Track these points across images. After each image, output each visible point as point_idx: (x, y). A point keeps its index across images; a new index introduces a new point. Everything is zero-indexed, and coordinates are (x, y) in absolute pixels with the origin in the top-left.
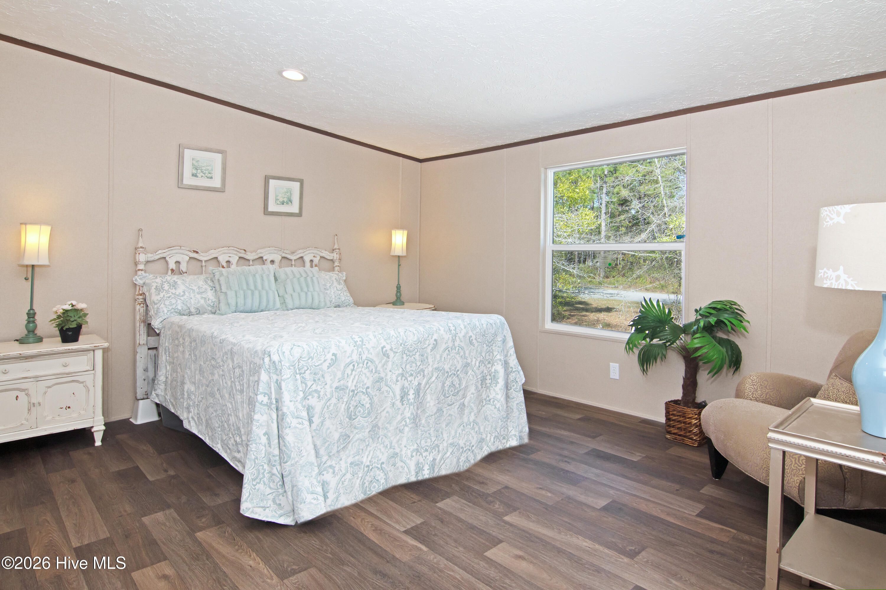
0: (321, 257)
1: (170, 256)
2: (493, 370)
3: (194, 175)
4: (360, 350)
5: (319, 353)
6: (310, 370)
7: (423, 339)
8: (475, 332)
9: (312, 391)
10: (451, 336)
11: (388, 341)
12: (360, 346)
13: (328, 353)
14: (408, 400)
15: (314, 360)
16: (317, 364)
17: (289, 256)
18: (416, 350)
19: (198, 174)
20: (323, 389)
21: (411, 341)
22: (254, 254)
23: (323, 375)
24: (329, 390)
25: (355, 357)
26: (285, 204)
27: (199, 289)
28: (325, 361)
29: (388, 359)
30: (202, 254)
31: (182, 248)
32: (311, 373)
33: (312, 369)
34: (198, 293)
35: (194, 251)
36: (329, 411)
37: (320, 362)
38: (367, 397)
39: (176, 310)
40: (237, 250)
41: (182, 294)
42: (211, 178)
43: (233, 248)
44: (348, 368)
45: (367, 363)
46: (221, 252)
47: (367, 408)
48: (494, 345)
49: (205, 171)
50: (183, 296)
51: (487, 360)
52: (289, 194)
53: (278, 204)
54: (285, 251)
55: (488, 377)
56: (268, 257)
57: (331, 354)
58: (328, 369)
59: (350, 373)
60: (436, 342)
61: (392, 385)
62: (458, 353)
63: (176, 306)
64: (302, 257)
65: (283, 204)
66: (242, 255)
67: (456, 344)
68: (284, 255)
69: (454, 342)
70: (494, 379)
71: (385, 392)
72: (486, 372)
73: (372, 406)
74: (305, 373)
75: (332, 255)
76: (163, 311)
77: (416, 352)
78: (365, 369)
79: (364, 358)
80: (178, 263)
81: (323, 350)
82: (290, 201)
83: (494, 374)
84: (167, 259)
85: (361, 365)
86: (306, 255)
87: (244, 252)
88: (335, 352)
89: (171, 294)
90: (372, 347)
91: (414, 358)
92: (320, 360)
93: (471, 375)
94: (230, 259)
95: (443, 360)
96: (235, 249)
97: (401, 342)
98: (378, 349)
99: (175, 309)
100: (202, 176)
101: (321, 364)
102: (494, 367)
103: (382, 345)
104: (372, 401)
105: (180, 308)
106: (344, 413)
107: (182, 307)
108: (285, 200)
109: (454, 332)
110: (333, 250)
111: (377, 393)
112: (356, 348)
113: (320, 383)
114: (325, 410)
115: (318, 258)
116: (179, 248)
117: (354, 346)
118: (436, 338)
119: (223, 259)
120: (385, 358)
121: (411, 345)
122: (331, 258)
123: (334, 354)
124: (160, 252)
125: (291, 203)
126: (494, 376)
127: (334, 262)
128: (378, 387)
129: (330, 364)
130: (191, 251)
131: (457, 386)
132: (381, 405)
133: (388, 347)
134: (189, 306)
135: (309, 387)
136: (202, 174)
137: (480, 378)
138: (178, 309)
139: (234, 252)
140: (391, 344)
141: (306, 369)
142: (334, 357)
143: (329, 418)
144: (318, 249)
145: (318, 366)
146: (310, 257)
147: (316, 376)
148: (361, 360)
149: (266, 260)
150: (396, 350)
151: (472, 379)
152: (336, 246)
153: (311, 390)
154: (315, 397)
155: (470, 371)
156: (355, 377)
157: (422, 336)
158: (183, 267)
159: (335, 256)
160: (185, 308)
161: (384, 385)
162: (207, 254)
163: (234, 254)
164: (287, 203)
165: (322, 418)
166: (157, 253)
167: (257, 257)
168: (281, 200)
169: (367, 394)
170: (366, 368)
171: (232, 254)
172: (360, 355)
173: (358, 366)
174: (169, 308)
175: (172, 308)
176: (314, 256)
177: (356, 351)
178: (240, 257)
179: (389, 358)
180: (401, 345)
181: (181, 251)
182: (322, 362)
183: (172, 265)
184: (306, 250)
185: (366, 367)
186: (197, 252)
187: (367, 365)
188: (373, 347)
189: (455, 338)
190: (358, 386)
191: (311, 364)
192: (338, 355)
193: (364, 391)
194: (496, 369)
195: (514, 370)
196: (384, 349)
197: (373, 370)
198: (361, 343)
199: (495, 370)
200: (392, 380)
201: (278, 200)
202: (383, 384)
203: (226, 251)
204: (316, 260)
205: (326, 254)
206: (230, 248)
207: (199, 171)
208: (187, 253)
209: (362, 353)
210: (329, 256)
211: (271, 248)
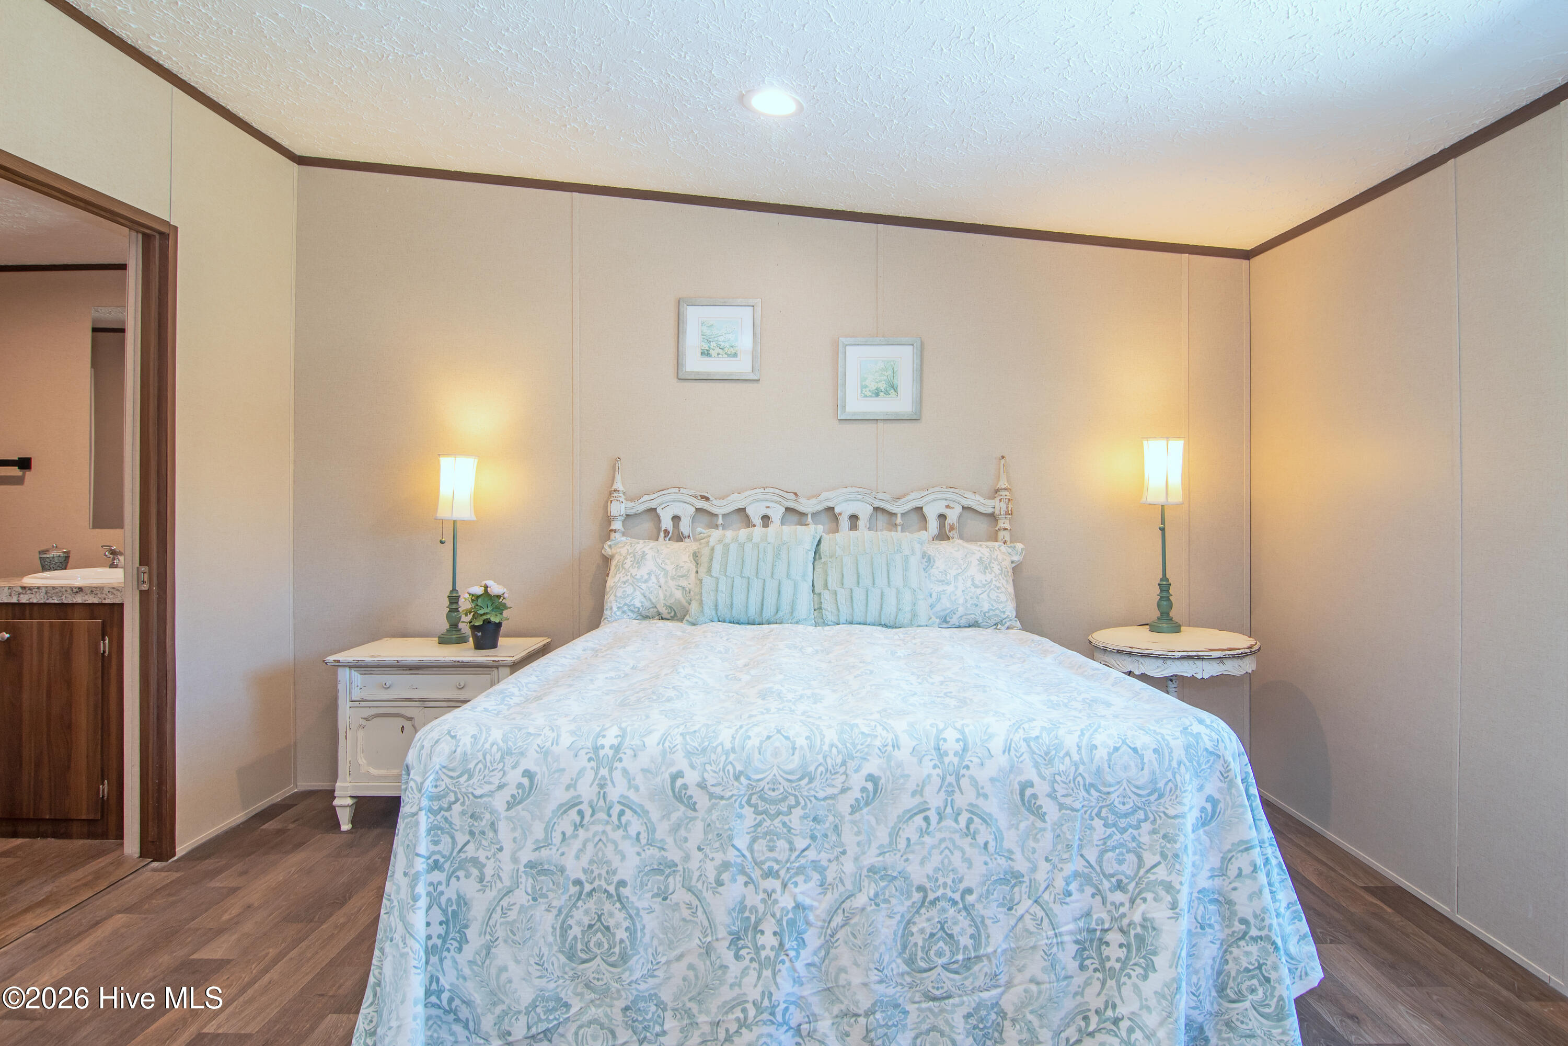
0: (964, 508)
1: (663, 506)
2: (1137, 918)
3: (706, 353)
4: (604, 772)
5: (488, 764)
6: (463, 804)
7: (821, 769)
8: (1047, 772)
9: (466, 860)
10: (939, 771)
11: (698, 761)
12: (606, 759)
13: (514, 767)
14: (758, 949)
15: (475, 780)
16: (478, 792)
17: (888, 507)
18: (792, 801)
19: (711, 351)
20: (492, 860)
21: (775, 771)
22: (814, 501)
23: (493, 824)
24: (507, 867)
25: (587, 791)
26: (881, 394)
27: (676, 570)
28: (501, 787)
29: (691, 813)
30: (715, 502)
31: (682, 490)
32: (463, 813)
33: (467, 803)
34: (673, 578)
35: (703, 497)
36: (508, 922)
37: (487, 788)
38: (620, 910)
39: (632, 608)
40: (781, 493)
41: (646, 577)
42: (735, 355)
43: (772, 490)
44: (565, 816)
45: (622, 813)
46: (751, 499)
47: (618, 939)
48: (1146, 826)
49: (723, 344)
50: (646, 581)
51: (1109, 877)
52: (890, 372)
53: (866, 396)
54: (880, 496)
55: (1114, 937)
56: (845, 509)
57: (520, 770)
58: (508, 809)
59: (569, 831)
60: (876, 785)
61: (704, 890)
62: (969, 832)
63: (631, 601)
64: (920, 509)
65: (877, 395)
66: (790, 504)
67: (961, 801)
68: (878, 504)
69: (950, 793)
70: (1138, 950)
71: (683, 906)
72: (1104, 915)
73: (635, 939)
74: (449, 809)
75: (991, 503)
76: (611, 608)
77: (790, 807)
78: (614, 830)
79: (614, 794)
80: (676, 519)
81: (502, 757)
82: (893, 387)
83: (1139, 930)
84: (659, 511)
85: (602, 816)
86: (927, 503)
87: (793, 497)
88: (533, 768)
89: (629, 577)
90: (643, 770)
91: (784, 824)
92: (490, 783)
93: (1028, 917)
94: (769, 512)
95: (902, 845)
96: (777, 491)
97: (739, 768)
98: (659, 779)
99: (629, 606)
100: (718, 354)
101: (491, 794)
102: (1141, 908)
103: (674, 770)
104: (634, 924)
105: (638, 605)
106: (550, 939)
107: (642, 602)
108: (882, 386)
109: (956, 760)
110: (997, 491)
111: (657, 904)
112: (593, 764)
113: (484, 843)
114: (497, 916)
115: (958, 509)
116: (676, 490)
117: (590, 760)
118: (876, 772)
119: (755, 513)
120: (683, 808)
121: (774, 782)
122: (990, 511)
123: (527, 774)
124: (646, 498)
125: (895, 391)
126: (1140, 939)
127: (997, 520)
128: (659, 888)
129: (513, 796)
130: (696, 497)
131: (964, 941)
132: (671, 942)
133: (691, 777)
134: (654, 601)
135: (459, 847)
136: (718, 350)
137: (1071, 933)
138: (634, 605)
139: (776, 498)
140: (705, 770)
141: (453, 799)
142: (526, 781)
143: (505, 941)
144: (956, 491)
145: (481, 796)
146: (940, 508)
147: (476, 824)
148: (601, 803)
149: (840, 514)
150: (718, 790)
151: (1033, 929)
152: (1003, 484)
153: (463, 855)
154: (473, 877)
155: (1026, 903)
156: (584, 845)
157: (820, 758)
158: (685, 526)
159: (999, 506)
160: (647, 604)
161: (679, 885)
162: (724, 502)
163: (776, 502)
164: (887, 393)
165: (488, 937)
166: (640, 501)
167: (820, 507)
168: (873, 386)
169: (619, 900)
170: (619, 827)
171: (772, 501)
172: (602, 786)
173: (592, 815)
174: (619, 603)
175: (626, 604)
176: (948, 507)
177: (590, 775)
178: (787, 509)
179: (695, 810)
180: (737, 778)
181: (679, 497)
182: (493, 787)
183: (667, 523)
184: (927, 493)
185: (616, 822)
186: (707, 499)
187: (619, 819)
188: (645, 771)
189: (958, 781)
190: (596, 874)
191: (464, 790)
192: (538, 777)
193: (611, 889)
194: (1148, 916)
195: (1254, 932)
196: (679, 782)
197: (641, 837)
198: (611, 753)
199: (1145, 919)
200: (703, 878)
201: (866, 387)
202: (675, 883)
203: (760, 497)
204: (953, 516)
205: (974, 501)
206: (767, 490)
207: (713, 344)
208: (690, 500)
209: (609, 782)
210: (986, 506)
211: (849, 490)
